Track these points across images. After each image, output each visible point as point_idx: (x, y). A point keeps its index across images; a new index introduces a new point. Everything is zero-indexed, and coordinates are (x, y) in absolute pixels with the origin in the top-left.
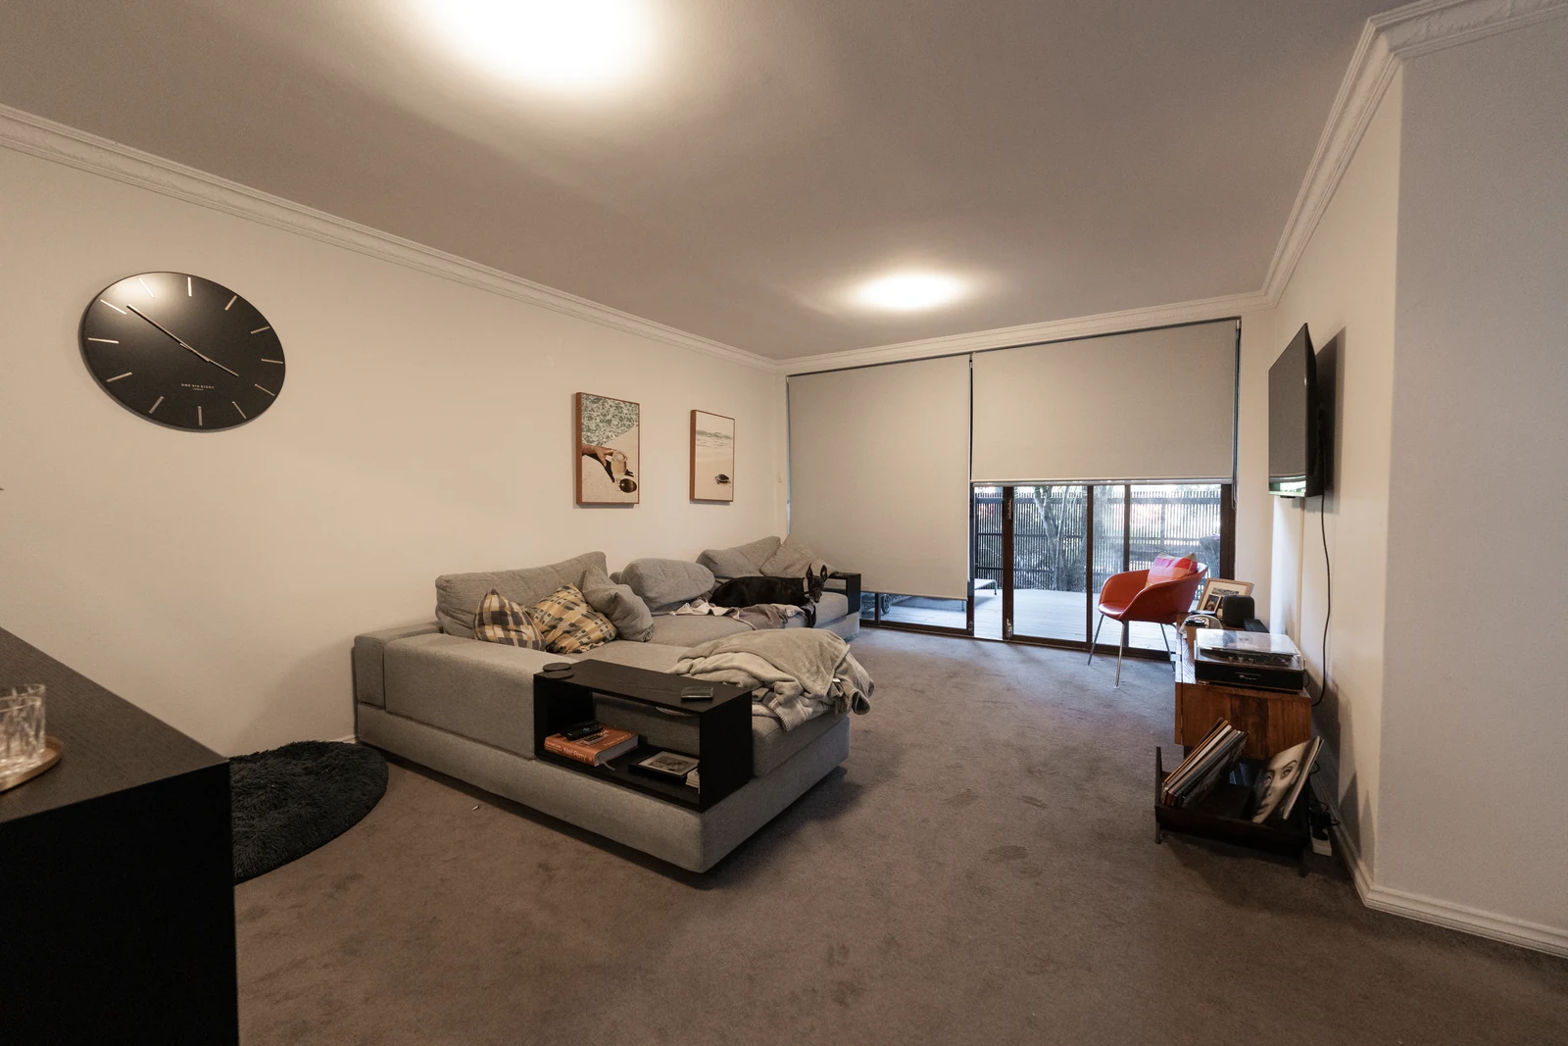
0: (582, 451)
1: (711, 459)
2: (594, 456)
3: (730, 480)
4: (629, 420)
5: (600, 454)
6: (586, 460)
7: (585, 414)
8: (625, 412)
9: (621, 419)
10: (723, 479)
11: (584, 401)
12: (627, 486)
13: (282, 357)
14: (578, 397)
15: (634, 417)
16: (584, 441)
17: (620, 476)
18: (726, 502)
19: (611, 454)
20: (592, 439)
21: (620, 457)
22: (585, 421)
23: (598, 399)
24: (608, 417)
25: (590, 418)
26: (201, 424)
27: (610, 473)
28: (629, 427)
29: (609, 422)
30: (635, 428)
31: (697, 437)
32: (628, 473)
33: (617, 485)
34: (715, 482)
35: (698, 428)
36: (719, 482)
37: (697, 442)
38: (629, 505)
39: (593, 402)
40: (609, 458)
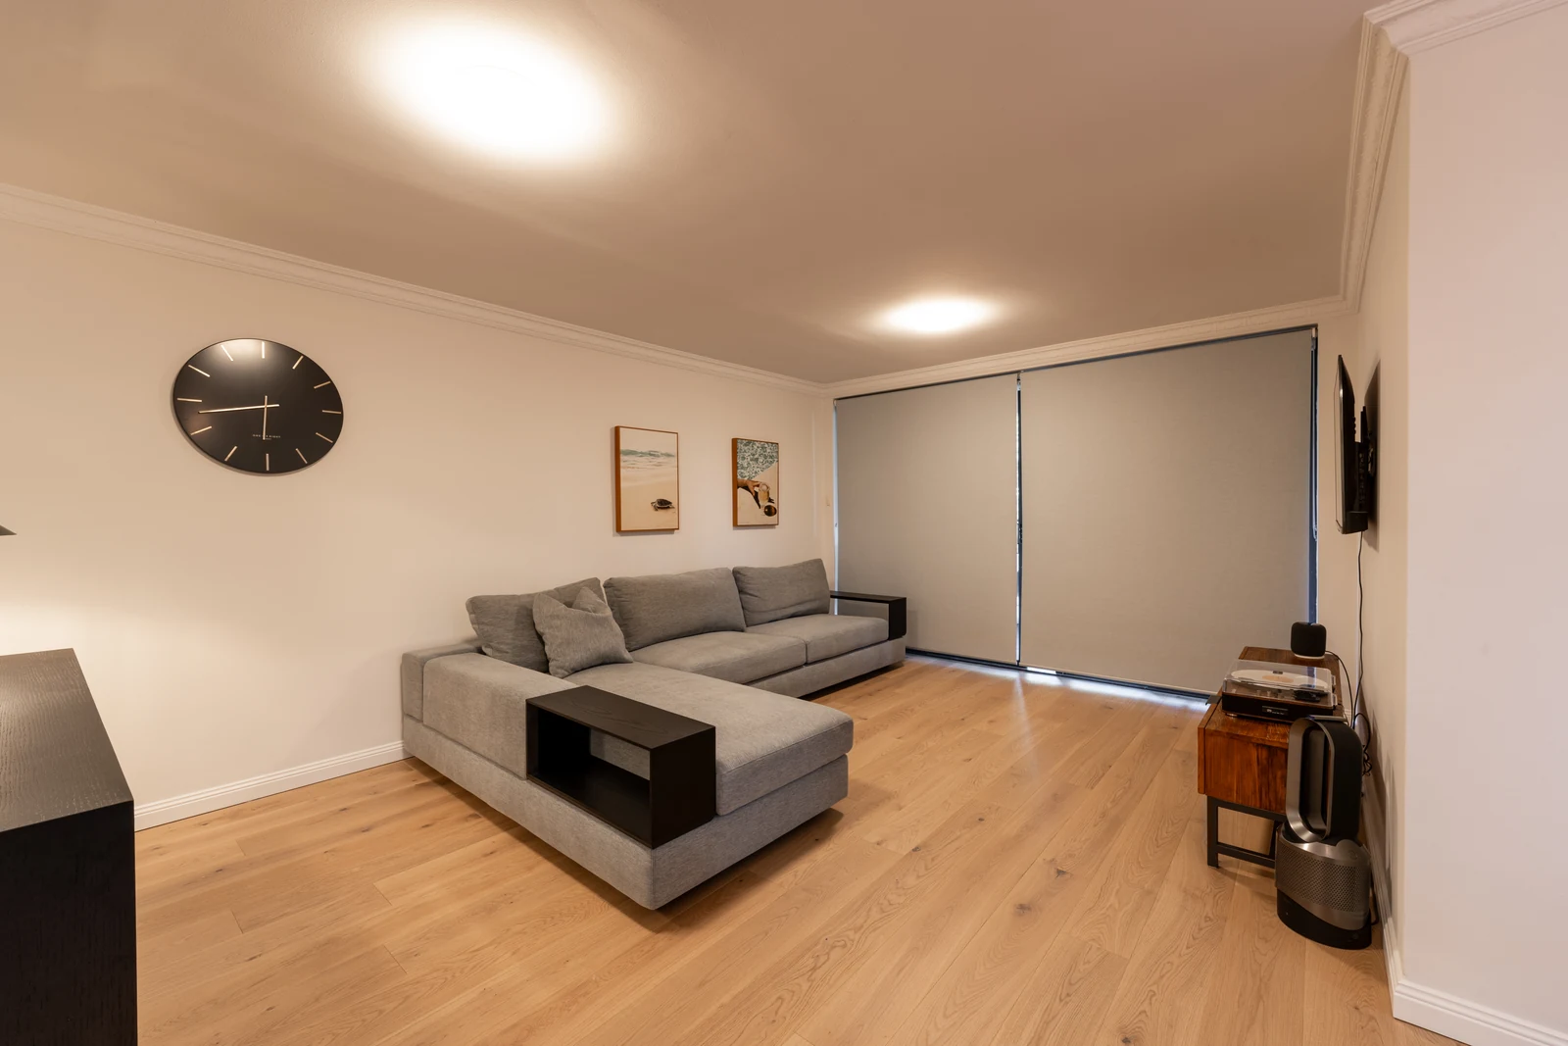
0: (738, 485)
1: (643, 484)
2: (746, 488)
3: (675, 504)
4: (771, 457)
5: (750, 487)
6: (741, 491)
7: (740, 455)
8: (768, 451)
9: (765, 457)
10: (663, 505)
11: (739, 445)
12: (770, 511)
13: (339, 407)
14: (735, 442)
15: (775, 454)
16: (739, 477)
17: (764, 503)
18: (671, 531)
19: (758, 486)
20: (745, 475)
21: (765, 488)
22: (740, 461)
23: (749, 442)
24: (756, 456)
25: (744, 458)
26: (268, 469)
27: (757, 501)
28: (771, 462)
29: (757, 459)
30: (775, 464)
31: (623, 458)
32: (770, 500)
33: (762, 510)
34: (652, 508)
35: (623, 447)
36: (656, 509)
37: (622, 464)
38: (772, 526)
39: (746, 445)
40: (756, 489)
